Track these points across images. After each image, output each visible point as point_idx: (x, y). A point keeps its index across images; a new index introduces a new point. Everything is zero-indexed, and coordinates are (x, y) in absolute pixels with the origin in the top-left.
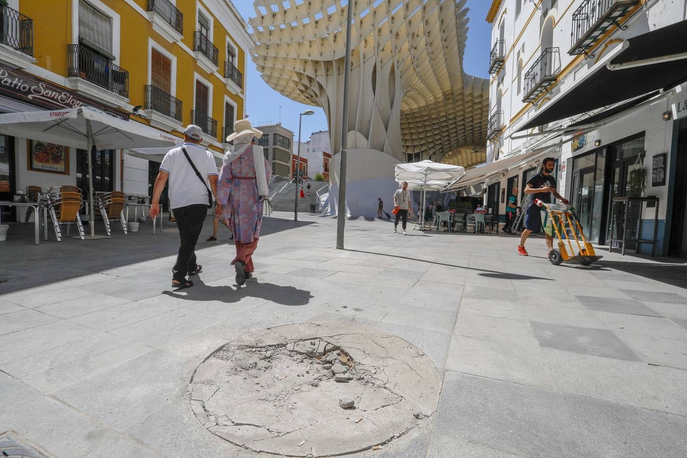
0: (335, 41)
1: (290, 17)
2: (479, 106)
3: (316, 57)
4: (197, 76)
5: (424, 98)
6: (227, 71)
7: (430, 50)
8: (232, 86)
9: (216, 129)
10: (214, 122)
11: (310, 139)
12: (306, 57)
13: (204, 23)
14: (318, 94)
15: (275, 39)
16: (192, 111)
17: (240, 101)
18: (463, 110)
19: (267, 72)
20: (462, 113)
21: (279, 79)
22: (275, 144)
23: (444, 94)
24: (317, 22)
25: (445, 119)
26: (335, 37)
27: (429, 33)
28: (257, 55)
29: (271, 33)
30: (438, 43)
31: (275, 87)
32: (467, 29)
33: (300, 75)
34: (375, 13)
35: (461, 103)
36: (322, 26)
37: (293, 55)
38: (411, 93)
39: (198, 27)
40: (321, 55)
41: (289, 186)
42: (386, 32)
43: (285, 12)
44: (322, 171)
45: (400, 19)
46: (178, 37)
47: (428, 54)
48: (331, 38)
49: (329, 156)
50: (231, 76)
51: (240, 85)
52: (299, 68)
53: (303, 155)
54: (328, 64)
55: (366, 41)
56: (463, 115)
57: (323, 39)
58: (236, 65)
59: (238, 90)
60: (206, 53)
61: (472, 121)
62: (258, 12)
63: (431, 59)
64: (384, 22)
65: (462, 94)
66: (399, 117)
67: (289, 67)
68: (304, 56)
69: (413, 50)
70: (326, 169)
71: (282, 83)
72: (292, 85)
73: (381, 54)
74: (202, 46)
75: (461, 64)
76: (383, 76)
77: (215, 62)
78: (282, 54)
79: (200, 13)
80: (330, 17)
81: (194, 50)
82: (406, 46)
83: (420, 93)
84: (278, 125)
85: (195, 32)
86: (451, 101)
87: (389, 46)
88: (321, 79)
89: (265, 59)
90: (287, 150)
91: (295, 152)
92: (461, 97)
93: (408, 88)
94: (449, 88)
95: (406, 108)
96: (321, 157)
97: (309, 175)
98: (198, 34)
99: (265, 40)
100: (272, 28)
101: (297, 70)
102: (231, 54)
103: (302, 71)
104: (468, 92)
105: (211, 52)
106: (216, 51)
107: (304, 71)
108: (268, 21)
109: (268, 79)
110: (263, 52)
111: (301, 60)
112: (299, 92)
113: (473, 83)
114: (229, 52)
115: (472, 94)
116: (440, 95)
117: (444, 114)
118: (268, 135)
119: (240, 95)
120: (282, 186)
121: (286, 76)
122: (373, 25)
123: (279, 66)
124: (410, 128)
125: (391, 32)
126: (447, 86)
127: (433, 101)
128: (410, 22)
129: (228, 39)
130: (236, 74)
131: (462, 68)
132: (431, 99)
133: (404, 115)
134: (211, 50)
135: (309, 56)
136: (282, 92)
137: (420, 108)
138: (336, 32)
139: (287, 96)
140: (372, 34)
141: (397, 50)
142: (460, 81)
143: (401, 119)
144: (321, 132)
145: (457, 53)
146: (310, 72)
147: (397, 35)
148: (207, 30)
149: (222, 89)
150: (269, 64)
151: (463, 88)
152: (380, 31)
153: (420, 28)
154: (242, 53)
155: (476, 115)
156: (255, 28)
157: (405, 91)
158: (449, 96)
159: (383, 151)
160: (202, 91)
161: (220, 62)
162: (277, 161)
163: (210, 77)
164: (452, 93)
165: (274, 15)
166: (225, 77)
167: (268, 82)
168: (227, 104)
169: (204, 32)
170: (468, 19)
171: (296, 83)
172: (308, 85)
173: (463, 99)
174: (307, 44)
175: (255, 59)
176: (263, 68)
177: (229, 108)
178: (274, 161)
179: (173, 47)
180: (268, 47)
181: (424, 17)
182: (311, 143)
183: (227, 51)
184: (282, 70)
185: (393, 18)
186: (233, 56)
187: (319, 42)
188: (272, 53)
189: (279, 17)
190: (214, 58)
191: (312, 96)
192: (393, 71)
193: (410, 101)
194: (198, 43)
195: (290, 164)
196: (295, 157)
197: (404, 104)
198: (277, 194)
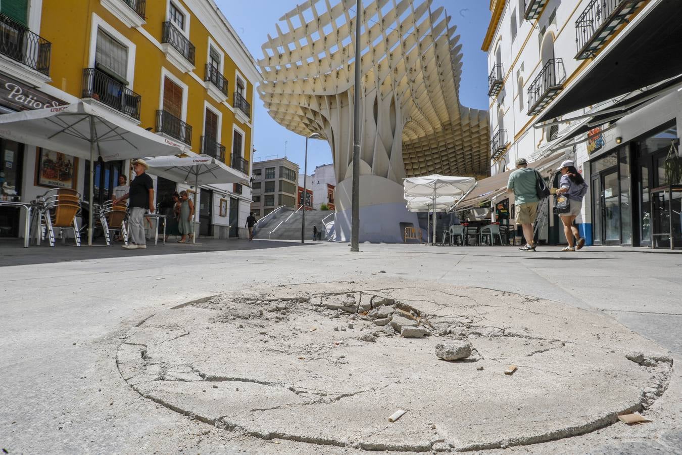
0: (337, 77)
1: (295, 56)
2: (477, 135)
3: (320, 92)
4: (207, 104)
5: (424, 128)
6: (235, 102)
7: (428, 83)
8: (240, 115)
9: (224, 155)
10: (223, 148)
11: (315, 173)
12: (311, 93)
13: (215, 57)
14: (322, 126)
15: (281, 77)
16: (201, 137)
17: (248, 130)
18: (461, 140)
19: (274, 108)
20: (461, 142)
21: (285, 114)
22: (281, 176)
23: (442, 124)
24: (320, 61)
25: (444, 149)
26: (338, 73)
27: (426, 67)
28: (264, 93)
29: (277, 72)
30: (435, 76)
31: (281, 122)
32: (462, 63)
33: (304, 109)
34: (374, 51)
35: (459, 132)
36: (325, 64)
37: (298, 90)
38: (412, 124)
39: (209, 60)
40: (325, 90)
41: (295, 215)
42: (385, 67)
43: (291, 53)
44: (326, 202)
45: (398, 56)
46: (190, 67)
47: (426, 87)
48: (334, 74)
49: (333, 187)
50: (240, 106)
51: (248, 114)
52: (304, 102)
53: (309, 187)
54: (331, 98)
55: (367, 76)
56: (462, 144)
57: (326, 76)
58: (245, 96)
59: (246, 119)
60: (216, 84)
61: (471, 150)
62: (266, 54)
63: (429, 92)
64: (383, 59)
65: (460, 124)
66: (401, 148)
67: (294, 102)
68: (309, 91)
69: (411, 84)
70: (331, 200)
71: (288, 118)
72: (297, 119)
73: (381, 88)
74: (214, 78)
75: (457, 96)
76: (384, 107)
77: (225, 92)
78: (288, 91)
79: (212, 48)
80: (332, 56)
81: (205, 81)
82: (405, 80)
83: (419, 124)
84: (285, 159)
85: (206, 65)
86: (449, 131)
87: (388, 80)
88: (325, 112)
89: (272, 96)
90: (293, 183)
91: (301, 183)
92: (458, 127)
93: (408, 119)
94: (447, 119)
95: (406, 139)
96: (326, 188)
97: (314, 207)
98: (209, 67)
99: (272, 78)
100: (278, 68)
101: (302, 105)
102: (240, 86)
103: (306, 106)
104: (465, 122)
105: (221, 84)
106: (226, 82)
107: (309, 105)
108: (274, 62)
109: (275, 115)
110: (270, 90)
111: (305, 95)
112: (304, 126)
113: (469, 114)
114: (238, 85)
115: (469, 124)
116: (439, 126)
117: (443, 144)
118: (274, 168)
119: (248, 124)
120: (288, 216)
121: (291, 111)
122: (373, 62)
123: (285, 101)
124: (411, 158)
125: (390, 67)
126: (445, 117)
127: (432, 132)
128: (408, 58)
129: (237, 73)
130: (244, 104)
131: (458, 100)
132: (430, 130)
133: (406, 147)
134: (222, 81)
135: (314, 91)
136: (288, 126)
137: (420, 139)
138: (338, 69)
139: (293, 130)
140: (372, 69)
141: (397, 84)
142: (457, 112)
143: (403, 150)
144: (325, 165)
145: (453, 85)
146: (314, 106)
147: (396, 70)
148: (218, 63)
149: (230, 118)
150: (275, 100)
151: (460, 119)
152: (379, 66)
153: (417, 62)
154: (250, 86)
155: (474, 144)
156: (263, 68)
157: (405, 122)
158: (446, 127)
159: (386, 177)
160: (211, 119)
161: (230, 92)
162: (283, 193)
163: (219, 106)
164: (450, 124)
165: (280, 56)
166: (233, 107)
167: (274, 118)
168: (236, 133)
169: (215, 65)
170: (462, 55)
171: (301, 117)
172: (313, 118)
173: (461, 129)
174: (311, 81)
175: (262, 97)
176: (270, 104)
177: (238, 136)
178: (280, 193)
179: (185, 77)
180: (274, 85)
181: (420, 53)
182: (316, 175)
183: (236, 84)
184: (288, 106)
185: (391, 55)
186: (242, 88)
187: (322, 78)
188: (278, 90)
189: (285, 58)
190: (223, 88)
191: (316, 129)
192: (393, 103)
193: (411, 132)
194: (209, 75)
195: (296, 196)
196: (300, 188)
197: (405, 136)
198: (284, 223)
